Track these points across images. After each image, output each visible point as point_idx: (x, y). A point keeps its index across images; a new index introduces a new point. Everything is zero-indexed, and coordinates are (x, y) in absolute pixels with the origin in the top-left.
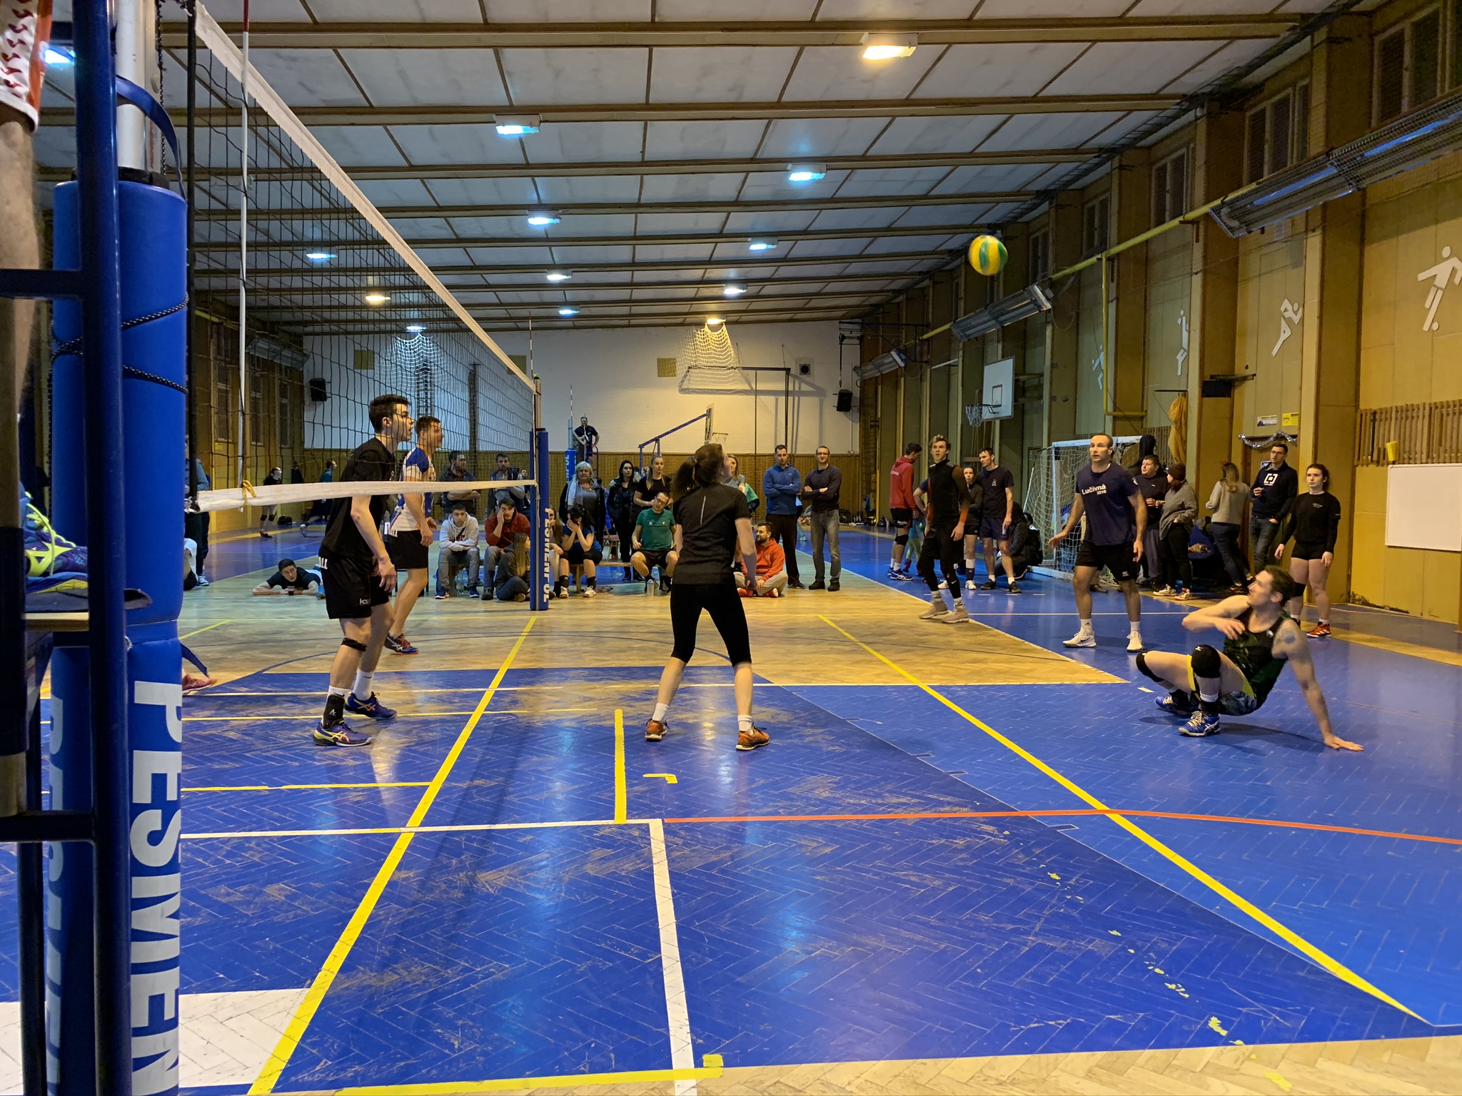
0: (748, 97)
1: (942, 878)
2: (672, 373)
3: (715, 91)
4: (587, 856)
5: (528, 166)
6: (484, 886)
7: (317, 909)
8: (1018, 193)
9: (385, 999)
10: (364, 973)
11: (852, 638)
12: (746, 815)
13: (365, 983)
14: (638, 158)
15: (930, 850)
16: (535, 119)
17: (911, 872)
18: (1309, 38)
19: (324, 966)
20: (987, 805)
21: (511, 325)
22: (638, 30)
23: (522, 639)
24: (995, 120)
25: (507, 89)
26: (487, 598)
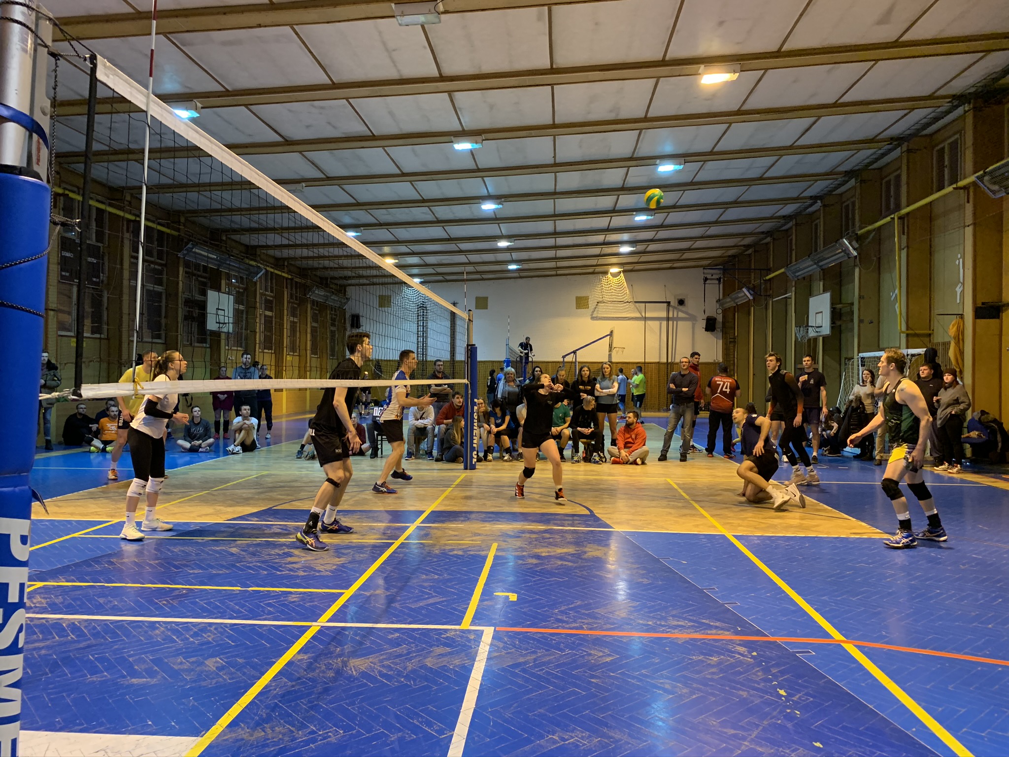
0: (623, 115)
1: (691, 687)
2: (586, 306)
3: (600, 112)
4: (431, 652)
5: (479, 170)
6: (351, 669)
7: (233, 679)
8: (831, 173)
9: (248, 750)
10: (243, 729)
11: (687, 497)
12: (557, 628)
13: (240, 737)
14: (551, 161)
15: (689, 664)
16: (479, 138)
17: (667, 681)
19: (219, 722)
20: (747, 630)
21: (478, 276)
22: (542, 74)
23: (450, 489)
24: (807, 121)
25: (459, 119)
26: (437, 460)
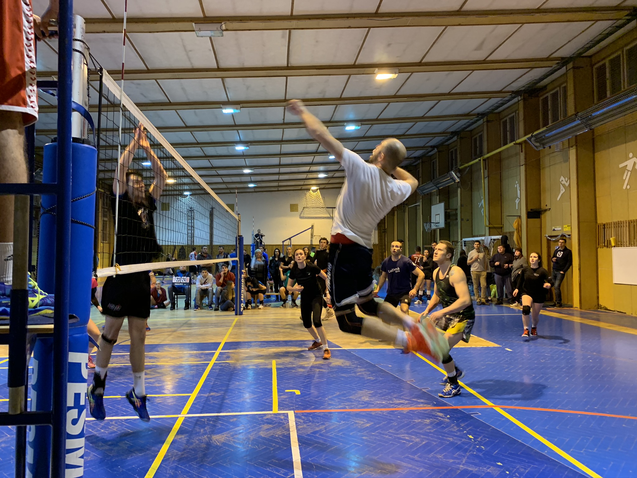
0: (328, 96)
1: (420, 438)
2: (297, 210)
3: (314, 94)
4: (261, 428)
5: (235, 125)
6: (215, 442)
7: (141, 453)
8: (444, 133)
12: (331, 409)
14: (282, 122)
15: (414, 424)
16: (239, 106)
17: (406, 435)
18: (565, 67)
21: (228, 191)
22: (281, 70)
23: (231, 328)
24: (433, 103)
25: (227, 94)
26: (216, 310)
